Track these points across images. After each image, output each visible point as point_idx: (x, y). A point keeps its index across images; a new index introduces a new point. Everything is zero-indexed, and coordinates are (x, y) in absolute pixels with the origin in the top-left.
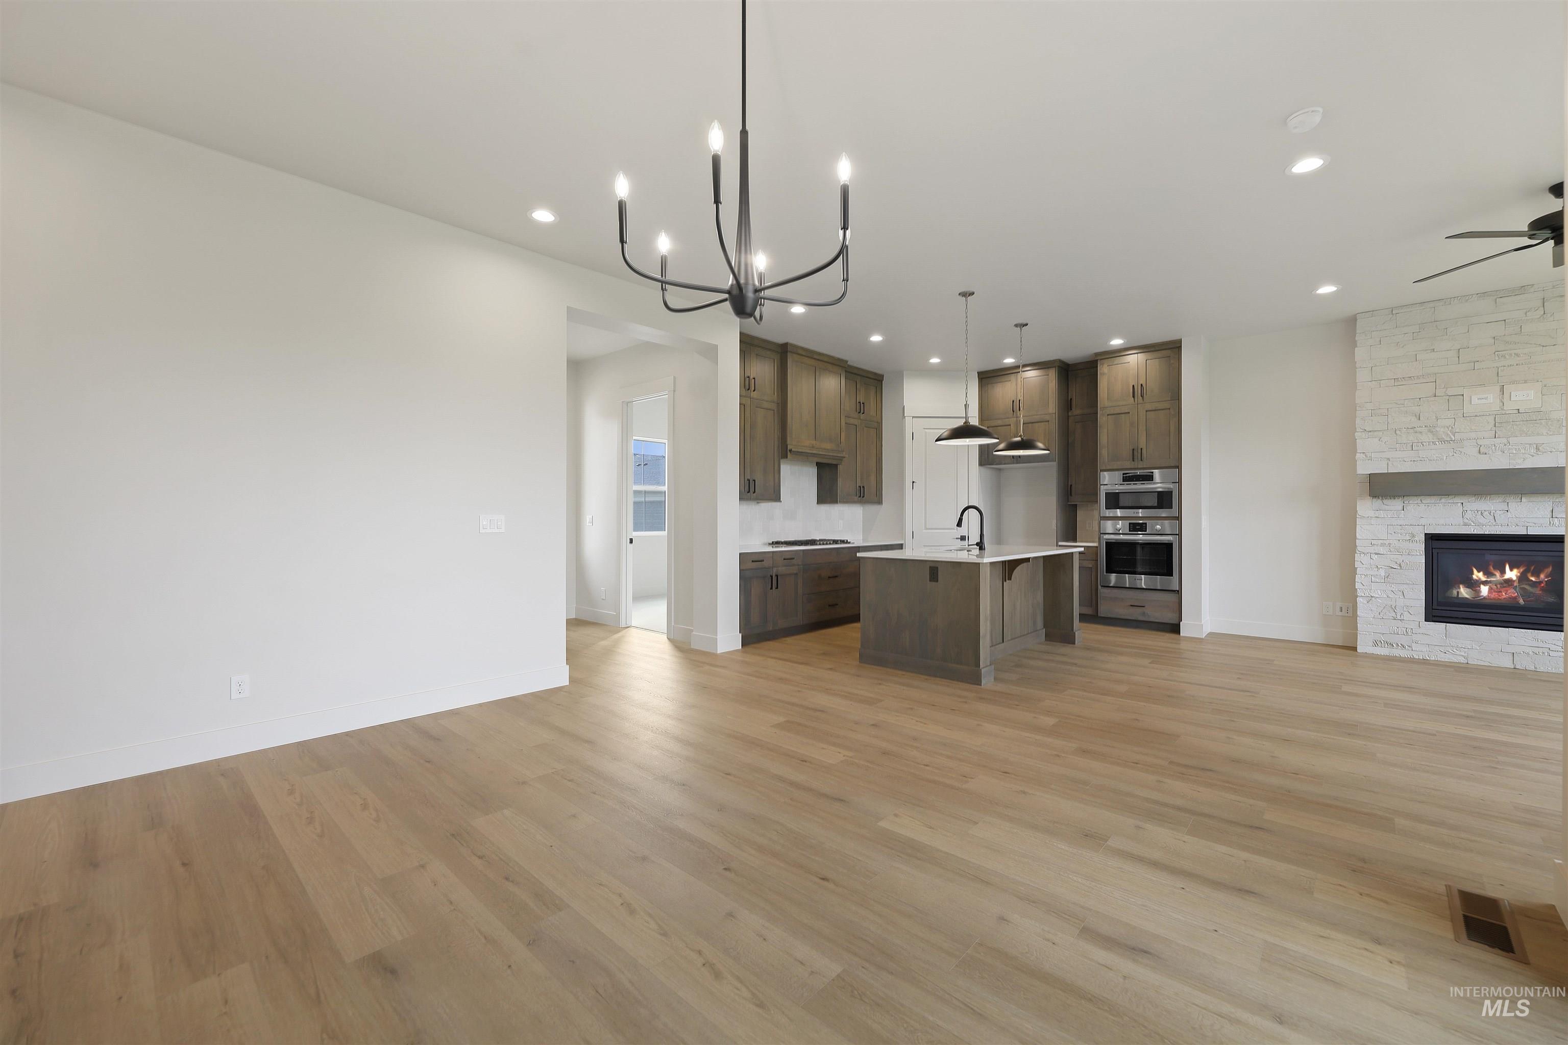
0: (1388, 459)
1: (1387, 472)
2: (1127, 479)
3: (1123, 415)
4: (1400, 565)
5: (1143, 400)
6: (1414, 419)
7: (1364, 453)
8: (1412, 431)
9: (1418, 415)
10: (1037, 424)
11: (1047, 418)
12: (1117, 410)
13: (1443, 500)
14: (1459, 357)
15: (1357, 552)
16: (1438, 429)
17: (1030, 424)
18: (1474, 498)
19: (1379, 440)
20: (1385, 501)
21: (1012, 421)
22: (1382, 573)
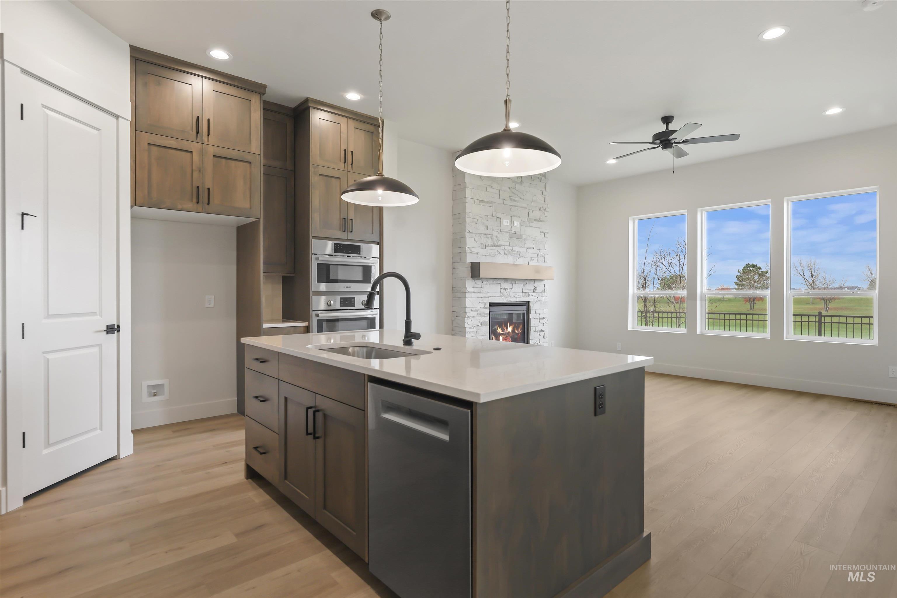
0: (477, 253)
1: (476, 262)
2: (339, 249)
3: (334, 179)
4: (481, 324)
5: (352, 169)
6: (486, 229)
7: (469, 247)
8: (485, 236)
9: (487, 226)
10: (233, 163)
11: (249, 158)
12: (329, 172)
13: (495, 282)
14: (499, 195)
15: (467, 317)
16: (494, 237)
17: (224, 161)
18: (503, 281)
19: (474, 240)
20: (476, 281)
21: (195, 147)
22: (475, 330)
